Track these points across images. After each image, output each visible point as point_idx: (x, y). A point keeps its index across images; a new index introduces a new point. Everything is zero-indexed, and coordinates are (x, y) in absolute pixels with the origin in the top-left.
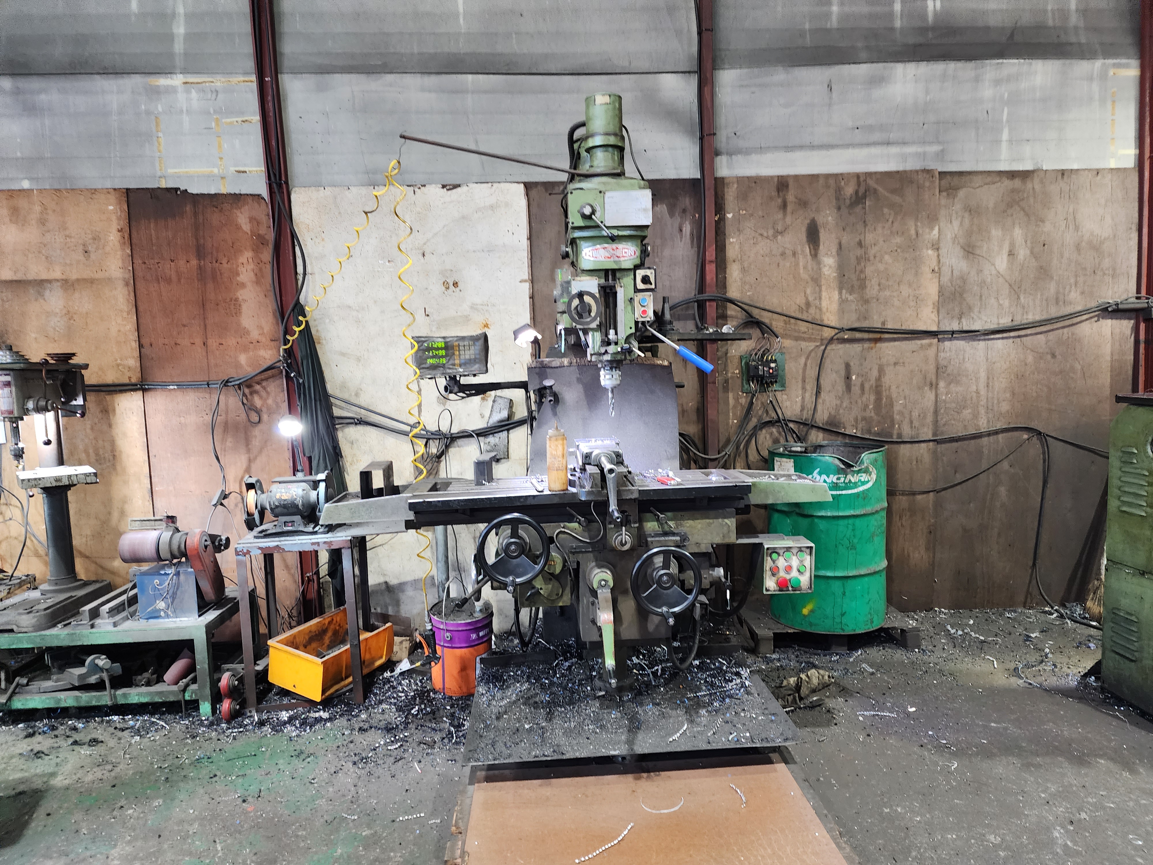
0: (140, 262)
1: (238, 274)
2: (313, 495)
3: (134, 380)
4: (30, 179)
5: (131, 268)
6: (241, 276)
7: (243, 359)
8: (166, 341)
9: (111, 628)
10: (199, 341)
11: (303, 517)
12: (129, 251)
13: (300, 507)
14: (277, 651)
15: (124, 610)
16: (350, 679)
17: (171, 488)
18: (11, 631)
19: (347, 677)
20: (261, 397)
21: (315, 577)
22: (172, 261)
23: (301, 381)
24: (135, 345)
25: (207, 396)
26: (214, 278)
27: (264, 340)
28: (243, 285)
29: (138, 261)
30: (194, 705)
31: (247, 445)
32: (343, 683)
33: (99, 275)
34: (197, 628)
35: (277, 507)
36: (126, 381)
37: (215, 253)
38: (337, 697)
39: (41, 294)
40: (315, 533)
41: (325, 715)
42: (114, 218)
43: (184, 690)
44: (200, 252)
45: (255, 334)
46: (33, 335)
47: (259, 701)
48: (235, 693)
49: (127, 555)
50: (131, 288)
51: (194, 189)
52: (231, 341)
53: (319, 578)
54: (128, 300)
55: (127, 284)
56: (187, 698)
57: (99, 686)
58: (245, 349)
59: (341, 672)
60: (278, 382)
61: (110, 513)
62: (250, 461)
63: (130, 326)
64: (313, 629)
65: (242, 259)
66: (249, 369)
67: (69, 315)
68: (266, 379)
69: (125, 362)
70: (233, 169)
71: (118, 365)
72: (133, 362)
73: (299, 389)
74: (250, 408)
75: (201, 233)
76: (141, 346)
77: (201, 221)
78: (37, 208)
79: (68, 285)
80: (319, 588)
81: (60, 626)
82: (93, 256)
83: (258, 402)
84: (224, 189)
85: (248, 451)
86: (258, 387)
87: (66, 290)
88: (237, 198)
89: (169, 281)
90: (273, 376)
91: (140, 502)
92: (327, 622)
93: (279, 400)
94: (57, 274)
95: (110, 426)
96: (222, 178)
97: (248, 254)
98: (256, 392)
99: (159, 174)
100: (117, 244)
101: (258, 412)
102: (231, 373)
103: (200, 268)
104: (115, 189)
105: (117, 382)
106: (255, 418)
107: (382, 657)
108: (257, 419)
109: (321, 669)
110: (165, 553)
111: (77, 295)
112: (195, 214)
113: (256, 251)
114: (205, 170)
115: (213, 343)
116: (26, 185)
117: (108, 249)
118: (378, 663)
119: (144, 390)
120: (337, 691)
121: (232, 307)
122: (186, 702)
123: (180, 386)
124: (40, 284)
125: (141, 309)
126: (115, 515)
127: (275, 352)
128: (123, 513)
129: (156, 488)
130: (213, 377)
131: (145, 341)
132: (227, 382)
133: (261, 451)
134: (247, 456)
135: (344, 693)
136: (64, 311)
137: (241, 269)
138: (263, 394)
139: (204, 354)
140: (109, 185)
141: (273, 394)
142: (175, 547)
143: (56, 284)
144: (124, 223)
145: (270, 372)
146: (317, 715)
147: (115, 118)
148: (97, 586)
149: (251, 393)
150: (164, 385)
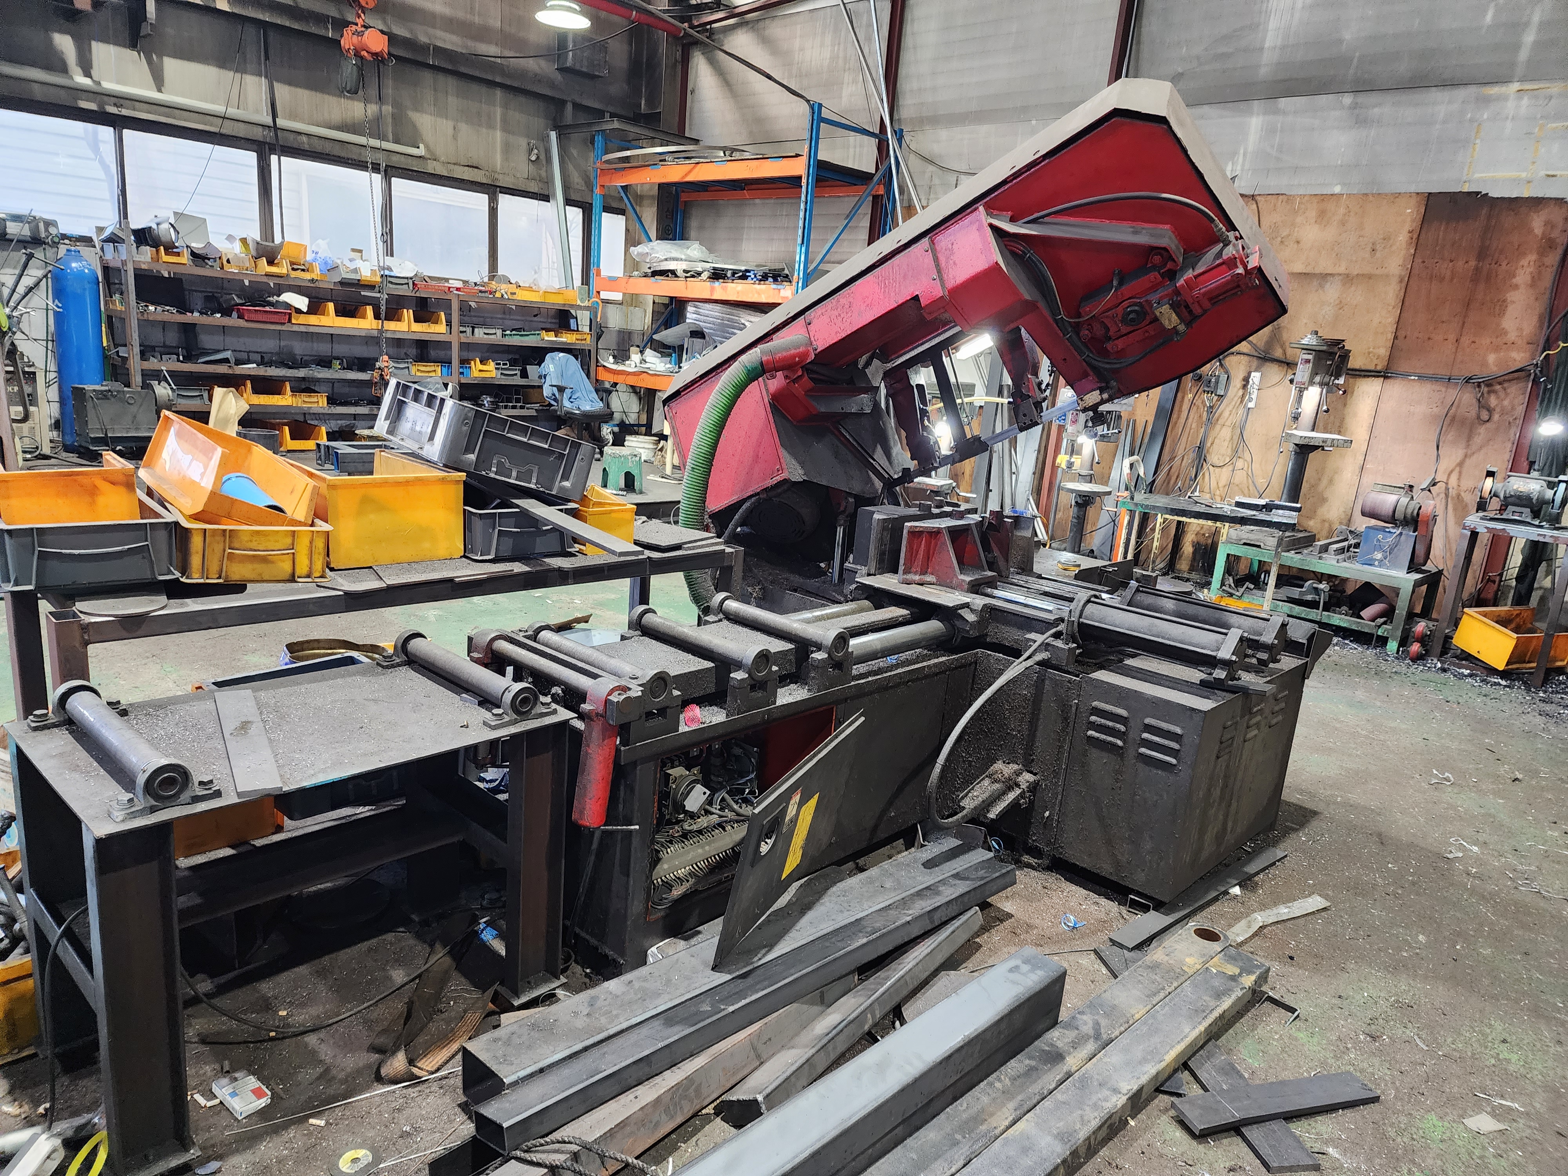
0: (1420, 261)
1: (1514, 276)
2: (1549, 494)
3: (1379, 368)
4: (1343, 184)
5: (1409, 266)
6: (1517, 278)
7: (1491, 358)
8: (1420, 335)
9: (1334, 563)
10: (1452, 337)
12: (1412, 251)
14: (1471, 619)
15: (1343, 552)
16: (1534, 665)
17: (1381, 468)
18: (1259, 546)
19: (1529, 662)
20: (1498, 398)
21: (1497, 579)
22: (1451, 261)
23: (1549, 386)
24: (1391, 336)
25: (1443, 389)
26: (1488, 279)
27: (1520, 342)
28: (1516, 287)
29: (1418, 260)
30: (1383, 641)
31: (1468, 441)
32: (1524, 665)
33: (1379, 272)
36: (1372, 368)
37: (1497, 255)
38: (1516, 674)
39: (1321, 286)
40: (1541, 527)
41: (1503, 683)
42: (1409, 219)
43: (1379, 627)
44: (1482, 254)
45: (1512, 336)
46: (1305, 321)
48: (1423, 640)
49: (1367, 509)
50: (1404, 285)
51: (1495, 193)
52: (1486, 341)
53: (1501, 581)
54: (1397, 296)
55: (1401, 282)
56: (1380, 633)
57: (1313, 605)
58: (1497, 349)
59: (1525, 655)
60: (1521, 385)
61: (1320, 479)
62: (1466, 456)
63: (1390, 320)
64: (1503, 614)
65: (1524, 262)
66: (1495, 369)
67: (1341, 305)
68: (1509, 381)
69: (1376, 351)
70: (1543, 173)
71: (1369, 353)
72: (1384, 352)
73: (1544, 393)
74: (1482, 404)
75: (1490, 235)
76: (1396, 338)
77: (1493, 224)
78: (1342, 210)
79: (1348, 279)
81: (1293, 552)
82: (1378, 254)
83: (1493, 401)
84: (1527, 193)
85: (1468, 446)
86: (1498, 387)
87: (1344, 285)
88: (1538, 202)
89: (1442, 279)
90: (1517, 378)
91: (1350, 475)
92: (1515, 613)
93: (1516, 401)
94: (1342, 269)
95: (1345, 405)
96: (1529, 182)
97: (1532, 257)
98: (1495, 392)
99: (1465, 178)
100: (1404, 245)
101: (1490, 411)
102: (1474, 369)
103: (1477, 269)
104: (1418, 193)
105: (1363, 368)
106: (1485, 415)
108: (1486, 417)
109: (1514, 642)
110: (1399, 515)
111: (1353, 288)
112: (1489, 217)
113: (1542, 254)
114: (1513, 174)
115: (1465, 340)
116: (1337, 189)
117: (1394, 248)
119: (1386, 377)
120: (1518, 669)
121: (1497, 308)
122: (1378, 636)
123: (1422, 377)
124: (1324, 277)
125: (1407, 303)
126: (1324, 482)
127: (1528, 355)
128: (1331, 481)
129: (1368, 466)
130: (1455, 373)
131: (1402, 334)
132: (1470, 378)
133: (1481, 448)
134: (1465, 451)
136: (1337, 302)
137: (1520, 272)
138: (1502, 394)
139: (1454, 350)
140: (1413, 189)
141: (1512, 395)
142: (1409, 511)
143: (1337, 278)
144: (1417, 225)
145: (1516, 375)
146: (1496, 680)
147: (1438, 126)
149: (1489, 392)
150: (1405, 375)
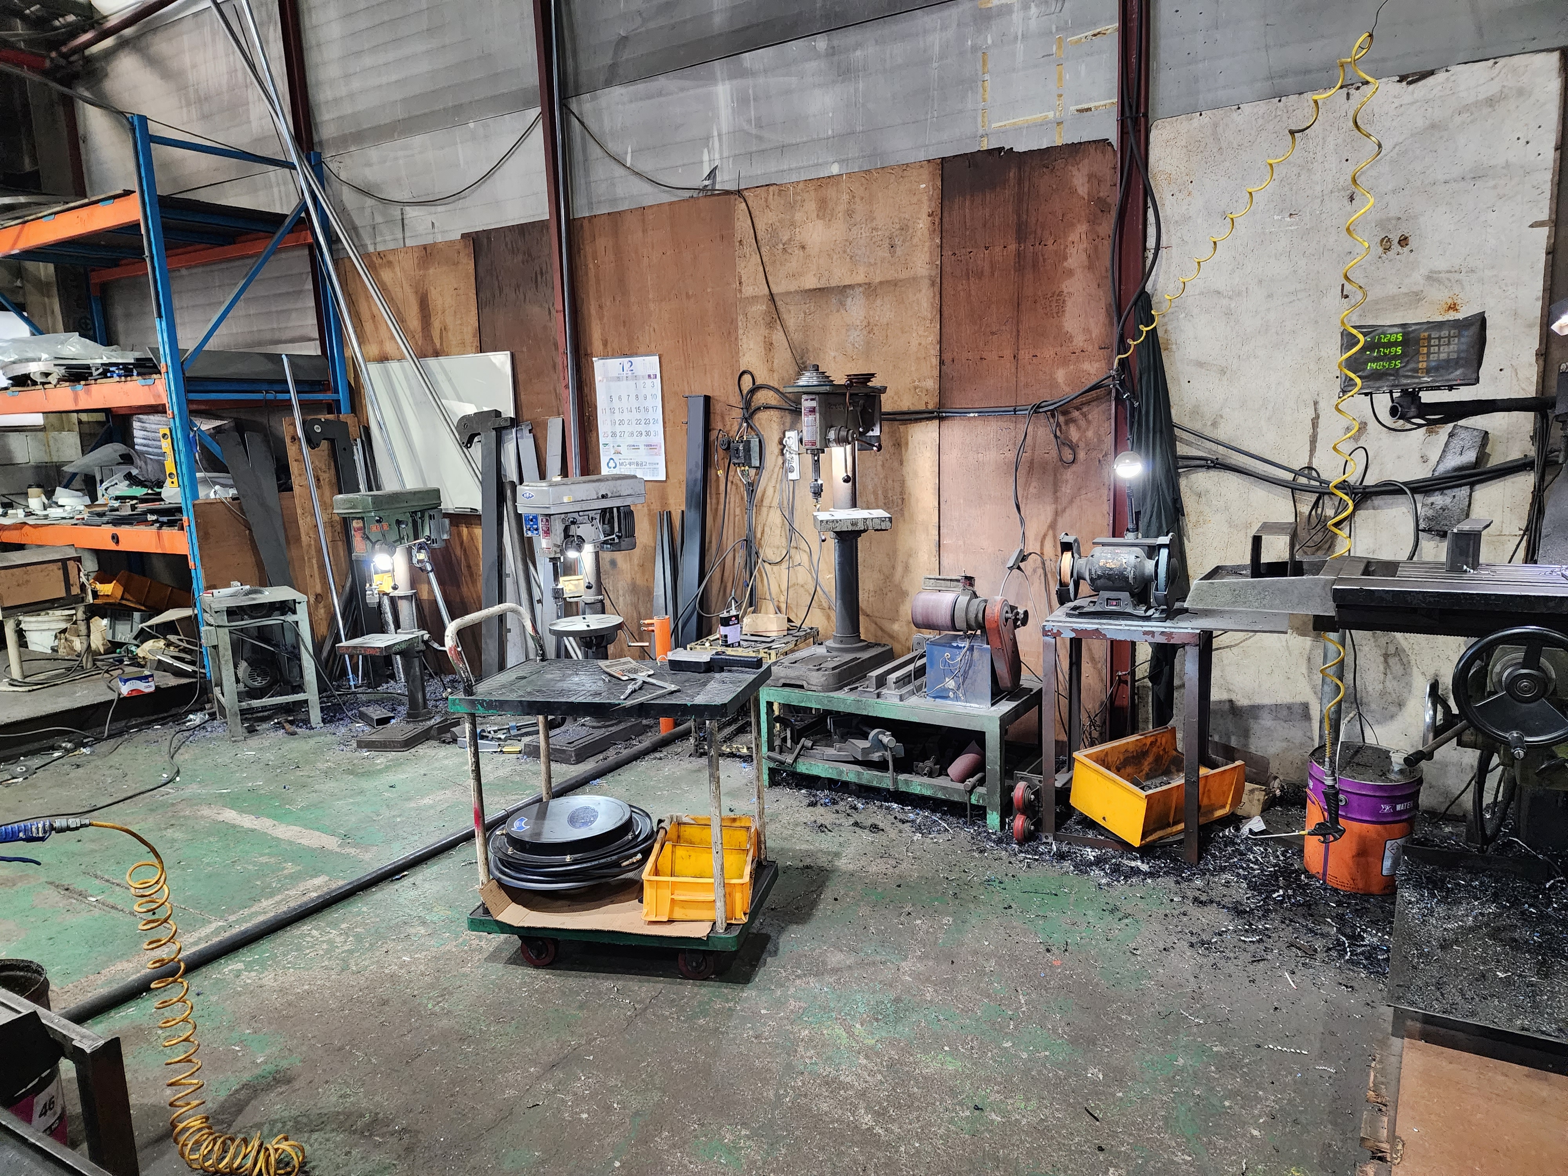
0: (950, 253)
1: (1066, 259)
2: (1150, 565)
3: (931, 407)
4: (840, 162)
5: (938, 262)
6: (1070, 260)
7: (1061, 375)
8: (970, 355)
9: (897, 701)
10: (1008, 353)
11: (1132, 595)
12: (938, 241)
13: (1131, 581)
14: (1084, 768)
15: (910, 682)
16: (1181, 826)
17: (961, 543)
18: (802, 687)
19: (1176, 823)
20: (1079, 428)
21: (1129, 678)
22: (987, 248)
23: (1136, 404)
24: (935, 361)
25: (1012, 426)
26: (1035, 265)
27: (1090, 348)
28: (1070, 273)
29: (948, 253)
30: (980, 813)
31: (1055, 492)
32: (1169, 830)
33: (903, 275)
34: (990, 718)
35: (1099, 577)
36: (920, 408)
37: (1039, 232)
38: (1160, 847)
39: (842, 304)
40: (1148, 618)
41: (1145, 867)
42: (925, 198)
43: (971, 792)
44: (1022, 232)
45: (1079, 341)
46: (833, 354)
47: (1058, 827)
48: (1030, 809)
49: (919, 619)
50: (937, 288)
51: (1020, 147)
52: (1048, 352)
53: (1134, 680)
54: (932, 304)
55: (933, 284)
56: (974, 801)
57: (881, 766)
58: (1064, 362)
59: (1167, 815)
60: (1104, 406)
61: (893, 567)
62: (1056, 514)
63: (931, 338)
64: (1131, 748)
65: (1073, 237)
66: (1067, 389)
67: (869, 327)
68: (1088, 403)
69: (923, 384)
70: (1073, 108)
71: (915, 388)
72: (931, 384)
73: (1132, 416)
74: (1063, 442)
75: (1025, 206)
76: (942, 363)
77: (1026, 189)
78: (845, 197)
79: (871, 290)
80: (1133, 694)
81: (846, 689)
82: (899, 251)
83: (1074, 434)
84: (1059, 139)
85: (1056, 500)
86: (1076, 414)
87: (868, 297)
88: (1074, 150)
89: (980, 275)
90: (1097, 399)
91: (926, 556)
92: (1148, 742)
93: (1102, 431)
94: (860, 278)
95: (901, 463)
96: (1059, 124)
97: (1082, 228)
98: (1073, 421)
99: (981, 132)
100: (926, 232)
101: (1073, 448)
102: (1044, 394)
103: (1019, 254)
104: (929, 161)
105: (912, 409)
106: (1068, 455)
107: (1224, 807)
108: (1070, 457)
109: (1143, 806)
110: (960, 623)
111: (879, 302)
112: (1020, 181)
113: (1092, 223)
114: (1038, 116)
115: (1025, 355)
116: (835, 169)
117: (915, 240)
118: (1219, 813)
119: (941, 419)
120: (1161, 838)
121: (1054, 304)
122: (972, 805)
123: (982, 413)
124: (843, 290)
125: (946, 314)
126: (899, 569)
127: (1103, 364)
128: (907, 568)
129: (944, 542)
130: (1022, 401)
131: (947, 357)
132: (1039, 407)
133: (1071, 502)
134: (1054, 506)
135: (1171, 844)
136: (865, 323)
137: (1071, 251)
138: (1082, 423)
139: (1013, 370)
140: (922, 156)
141: (1095, 424)
142: (972, 616)
143: (858, 290)
144: (935, 204)
145: (1093, 393)
146: (1133, 864)
147: (935, 65)
148: (880, 650)
149: (1067, 423)
150: (963, 413)
